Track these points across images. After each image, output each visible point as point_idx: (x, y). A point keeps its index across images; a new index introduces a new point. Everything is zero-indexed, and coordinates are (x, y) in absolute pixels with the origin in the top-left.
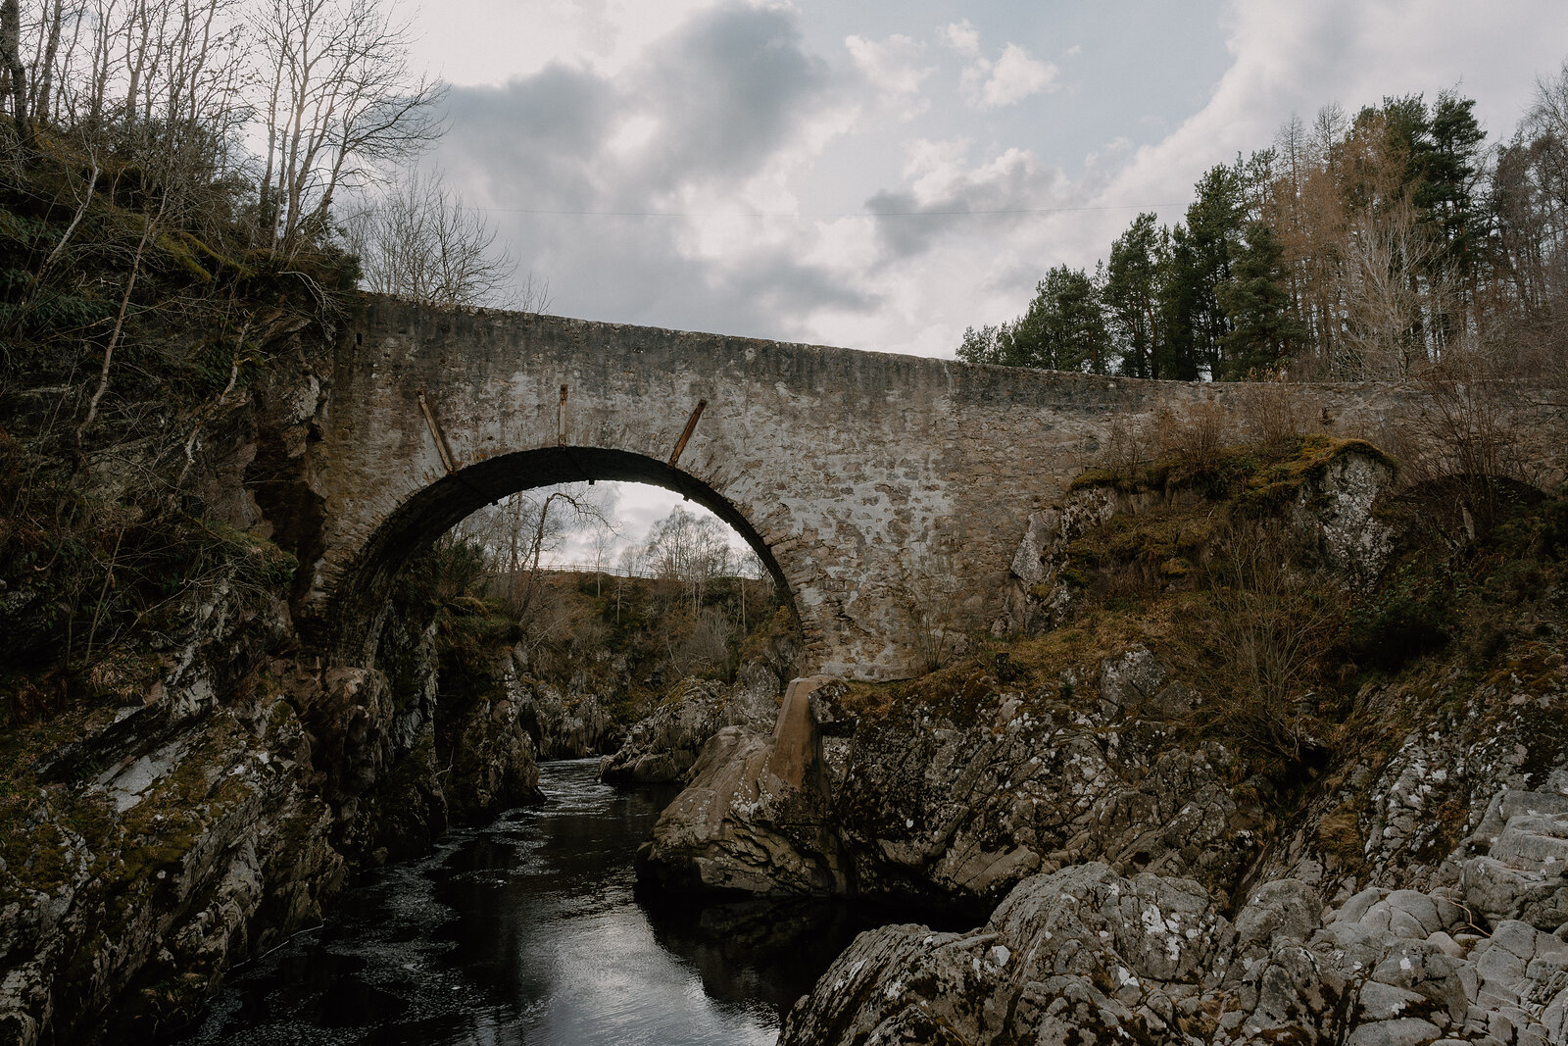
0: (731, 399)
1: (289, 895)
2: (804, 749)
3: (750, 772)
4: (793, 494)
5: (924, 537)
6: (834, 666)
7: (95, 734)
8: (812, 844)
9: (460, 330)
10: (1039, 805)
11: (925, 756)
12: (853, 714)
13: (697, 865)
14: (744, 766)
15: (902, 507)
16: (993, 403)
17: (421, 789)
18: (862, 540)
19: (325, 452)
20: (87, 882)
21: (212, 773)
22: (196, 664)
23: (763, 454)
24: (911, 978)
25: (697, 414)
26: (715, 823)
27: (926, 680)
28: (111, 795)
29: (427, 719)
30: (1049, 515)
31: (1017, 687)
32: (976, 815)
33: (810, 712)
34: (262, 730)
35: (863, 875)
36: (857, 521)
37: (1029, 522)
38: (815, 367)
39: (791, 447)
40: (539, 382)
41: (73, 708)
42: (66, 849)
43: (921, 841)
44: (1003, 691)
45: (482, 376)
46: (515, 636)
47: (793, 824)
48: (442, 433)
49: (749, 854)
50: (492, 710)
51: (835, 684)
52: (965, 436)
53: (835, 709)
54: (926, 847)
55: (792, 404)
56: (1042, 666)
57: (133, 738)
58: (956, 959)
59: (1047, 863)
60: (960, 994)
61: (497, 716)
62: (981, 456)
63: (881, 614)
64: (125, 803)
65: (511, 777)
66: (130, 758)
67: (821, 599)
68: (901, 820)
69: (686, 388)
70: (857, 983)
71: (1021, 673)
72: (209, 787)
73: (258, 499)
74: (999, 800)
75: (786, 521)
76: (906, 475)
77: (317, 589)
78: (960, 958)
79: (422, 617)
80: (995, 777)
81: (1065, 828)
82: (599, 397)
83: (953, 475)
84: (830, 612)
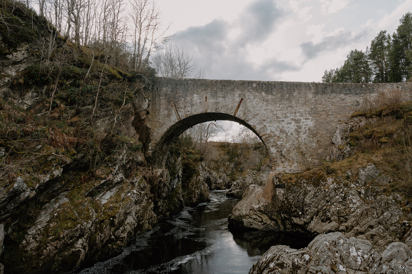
0: (250, 97)
1: (143, 224)
2: (271, 191)
3: (257, 197)
4: (267, 122)
5: (305, 133)
6: (280, 169)
7: (97, 186)
8: (274, 217)
9: (180, 84)
10: (339, 210)
11: (305, 195)
12: (285, 182)
13: (243, 221)
14: (256, 195)
15: (299, 125)
16: (326, 93)
17: (177, 198)
18: (287, 134)
19: (150, 117)
20: (95, 220)
21: (123, 195)
22: (119, 169)
23: (259, 112)
24: (277, 262)
25: (241, 102)
26: (248, 210)
27: (305, 173)
28: (101, 200)
29: (179, 181)
30: (344, 125)
31: (332, 176)
32: (320, 212)
33: (273, 182)
34: (137, 184)
35: (288, 226)
36: (286, 129)
37: (337, 128)
38: (273, 87)
39: (266, 110)
40: (200, 96)
41: (93, 180)
42: (90, 212)
43: (303, 218)
44: (328, 177)
45: (186, 96)
46: (202, 160)
47: (269, 211)
48: (177, 111)
49: (257, 219)
50: (196, 178)
51: (280, 174)
52: (317, 104)
53: (279, 181)
54: (305, 220)
55: (266, 98)
56: (341, 170)
57: (105, 187)
59: (341, 226)
60: (290, 268)
61: (198, 180)
62: (323, 109)
63: (293, 154)
64: (104, 202)
65: (201, 195)
66: (105, 191)
67: (276, 151)
68: (298, 212)
69: (237, 95)
70: (268, 260)
71: (334, 171)
72: (122, 198)
73: (136, 129)
74: (327, 208)
75: (265, 130)
76: (300, 116)
77: (150, 150)
78: (291, 258)
79: (177, 156)
80: (325, 201)
81: (347, 217)
82: (215, 99)
83: (314, 115)
84: (278, 154)
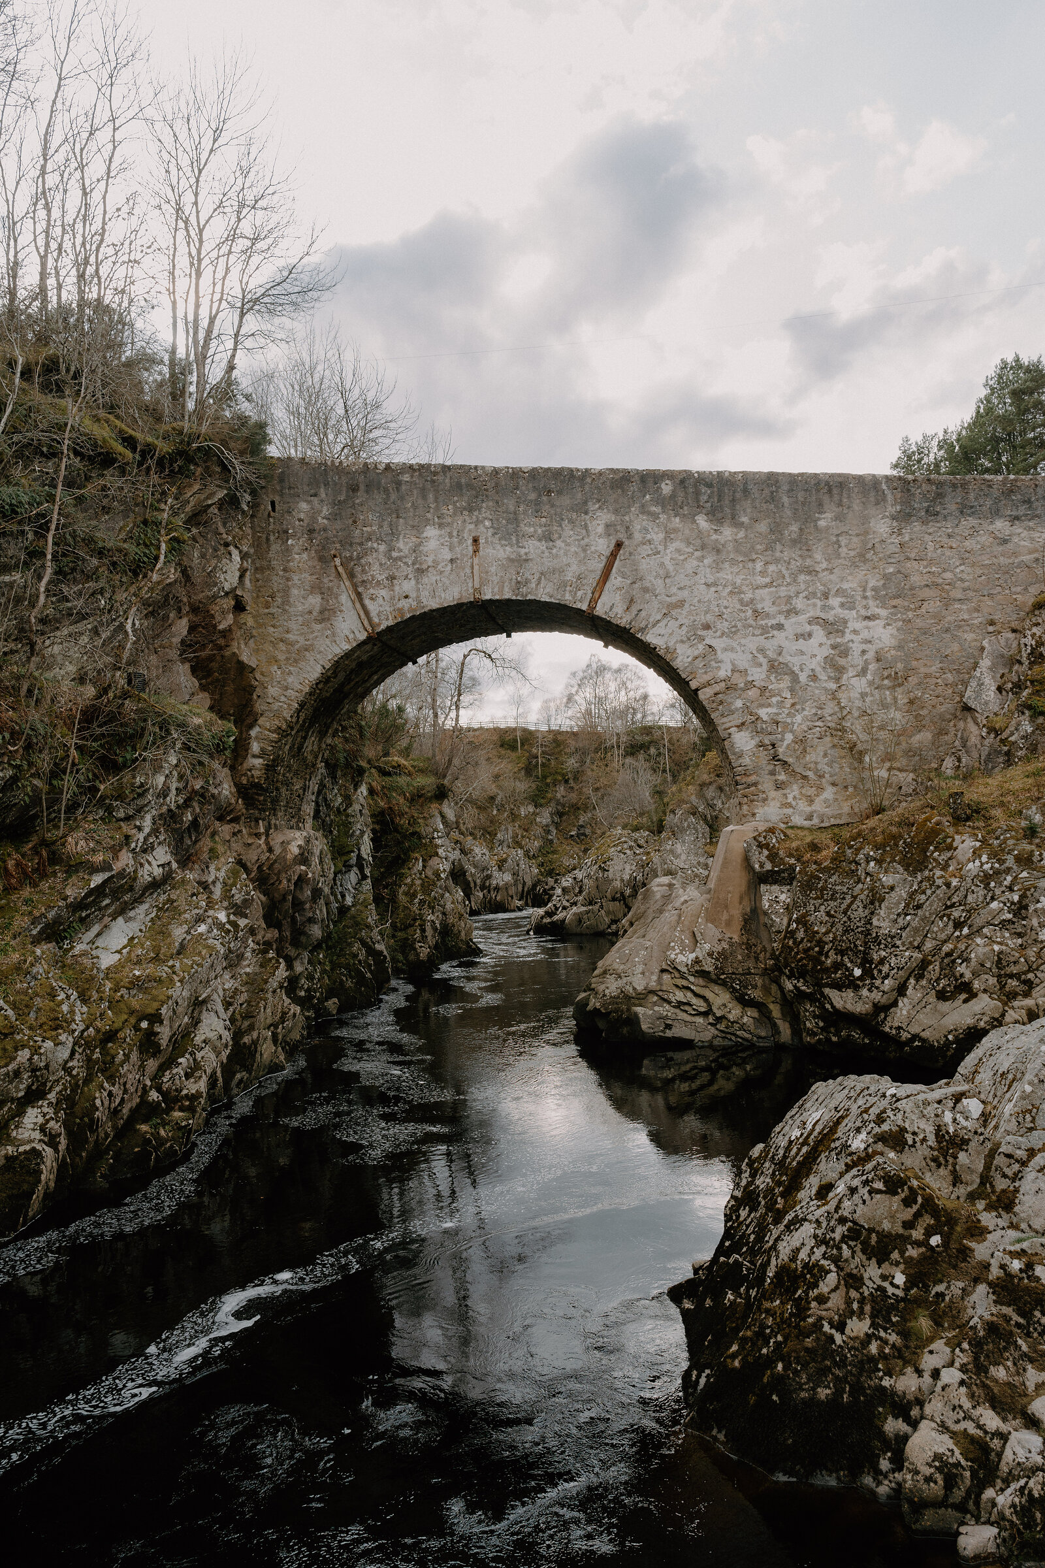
0: (649, 537)
1: (255, 1043)
2: (741, 898)
3: (686, 923)
4: (719, 633)
5: (864, 672)
6: (770, 812)
7: (75, 898)
8: (755, 994)
9: (369, 487)
10: (1001, 952)
11: (872, 903)
12: (792, 861)
13: (636, 1015)
14: (680, 916)
15: (839, 640)
16: (939, 518)
17: (364, 943)
18: (795, 678)
19: (250, 622)
20: (83, 1032)
21: (178, 932)
22: (155, 831)
23: (685, 594)
24: (877, 1130)
25: (613, 556)
26: (652, 973)
27: (872, 822)
28: (94, 953)
29: (364, 877)
30: (1007, 639)
31: (973, 828)
32: (930, 963)
33: (747, 860)
34: (217, 891)
35: (808, 1024)
36: (789, 658)
37: (983, 649)
38: (738, 495)
39: (715, 584)
40: (450, 535)
41: (54, 874)
42: (62, 1002)
43: (870, 990)
44: (957, 833)
45: (394, 533)
46: (441, 794)
47: (733, 973)
48: (359, 595)
49: (689, 1004)
50: (424, 867)
51: (771, 830)
52: (908, 559)
53: (773, 857)
54: (876, 996)
55: (714, 537)
56: (1002, 804)
57: (107, 901)
58: (925, 1112)
59: (1011, 1012)
60: (931, 1147)
61: (429, 872)
62: (927, 579)
63: (819, 756)
64: (107, 960)
65: (446, 931)
66: (107, 919)
67: (753, 743)
68: (847, 969)
69: (600, 529)
70: (815, 1133)
71: (977, 812)
72: (177, 944)
73: (194, 670)
74: (956, 948)
75: (713, 663)
76: (842, 605)
77: (254, 756)
78: (930, 1111)
79: (353, 778)
80: (951, 923)
81: (1030, 976)
82: (512, 546)
83: (895, 602)
84: (764, 756)
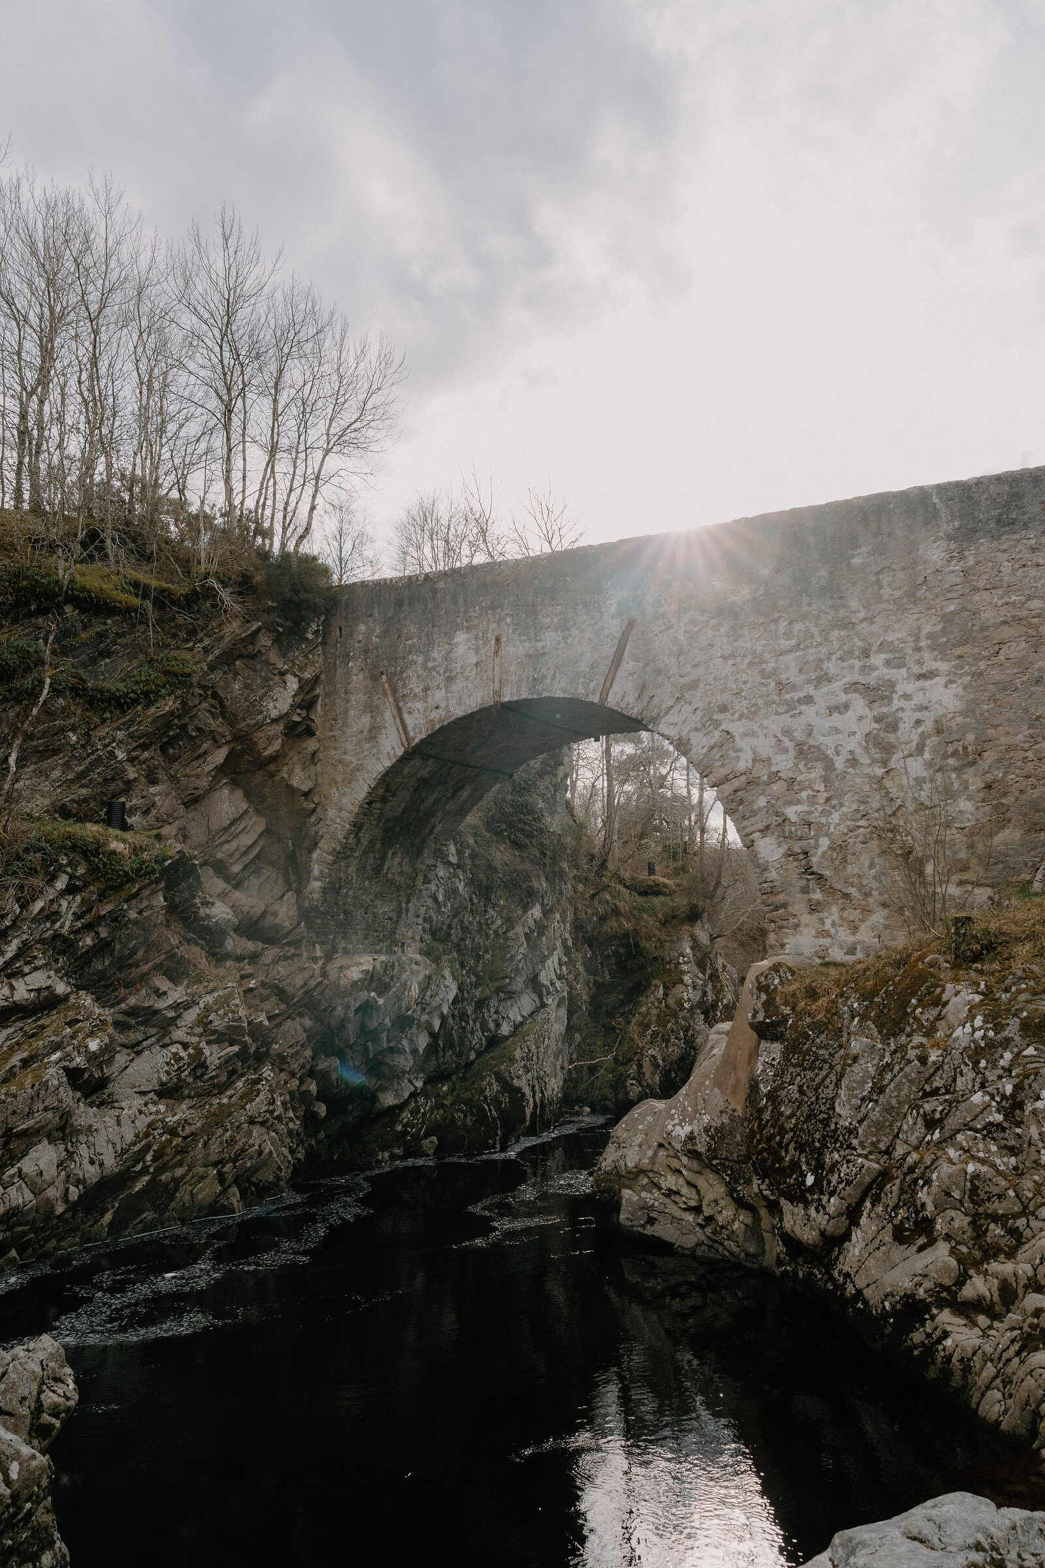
0: (662, 609)
2: (748, 1057)
3: (694, 1085)
4: (737, 716)
5: (920, 749)
6: (803, 942)
8: (744, 1191)
9: (412, 600)
11: (841, 1078)
12: (787, 1011)
13: (620, 1199)
15: (884, 710)
16: (1016, 527)
18: (829, 766)
22: (25, 956)
23: (699, 672)
25: (625, 637)
26: (650, 1147)
29: (548, 1005)
31: (978, 973)
32: (891, 1178)
36: (821, 739)
40: (477, 638)
43: (818, 1210)
44: (954, 979)
45: (430, 645)
46: (694, 916)
47: (727, 1159)
48: (399, 710)
49: (679, 1194)
50: (666, 995)
51: (777, 968)
54: (825, 1220)
59: (977, 1279)
62: (1006, 613)
63: (864, 866)
67: (781, 851)
68: (802, 1173)
69: (614, 609)
71: (992, 948)
73: (248, 798)
74: (922, 1160)
75: (732, 752)
76: (888, 663)
77: (316, 879)
81: (1021, 1222)
82: (530, 640)
83: (959, 651)
84: (793, 868)
